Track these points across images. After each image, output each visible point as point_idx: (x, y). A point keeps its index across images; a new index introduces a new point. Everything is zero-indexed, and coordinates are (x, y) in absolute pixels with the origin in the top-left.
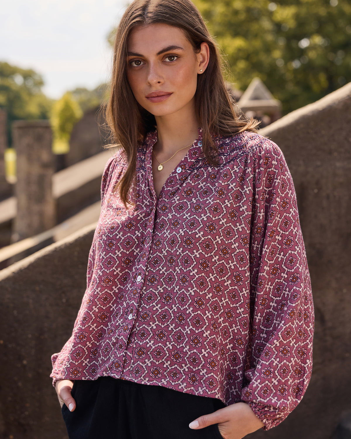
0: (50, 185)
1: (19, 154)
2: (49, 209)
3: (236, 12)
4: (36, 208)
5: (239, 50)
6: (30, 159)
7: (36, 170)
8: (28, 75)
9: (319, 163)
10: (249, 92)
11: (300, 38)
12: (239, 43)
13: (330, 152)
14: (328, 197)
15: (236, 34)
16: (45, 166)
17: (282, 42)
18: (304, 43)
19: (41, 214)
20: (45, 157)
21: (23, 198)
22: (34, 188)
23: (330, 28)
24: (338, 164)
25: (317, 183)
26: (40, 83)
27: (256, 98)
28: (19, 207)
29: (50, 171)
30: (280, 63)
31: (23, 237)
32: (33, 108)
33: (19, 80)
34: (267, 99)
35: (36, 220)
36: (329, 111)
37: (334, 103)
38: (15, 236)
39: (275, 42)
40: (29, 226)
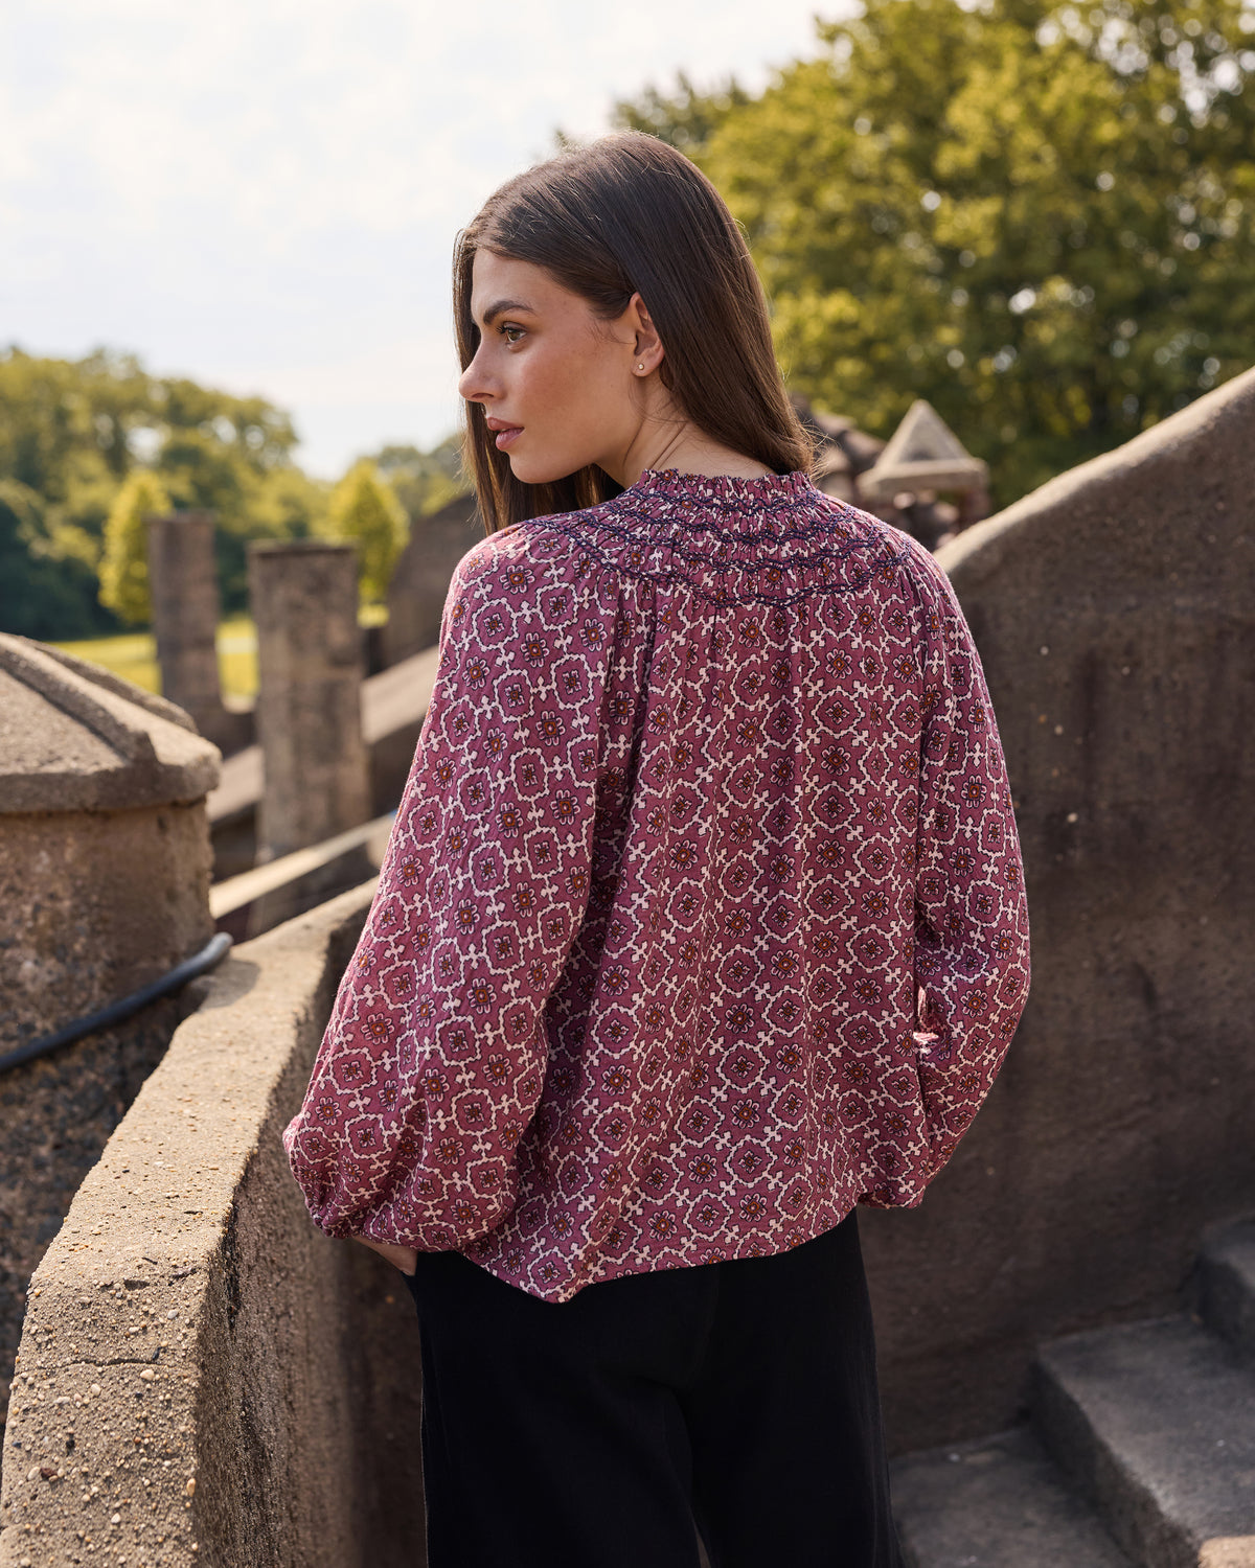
0: (357, 713)
1: (265, 630)
2: (355, 777)
3: (831, 222)
4: (318, 775)
5: (840, 326)
6: (297, 643)
7: (316, 671)
8: (249, 416)
9: (1132, 601)
10: (902, 439)
11: (1011, 288)
12: (839, 305)
13: (1160, 573)
14: (1156, 682)
15: (829, 286)
16: (338, 661)
17: (960, 299)
18: (1024, 301)
19: (333, 791)
20: (338, 636)
21: (282, 748)
22: (311, 719)
23: (1096, 259)
24: (1180, 602)
25: (1129, 650)
26: (286, 439)
27: (919, 455)
28: (269, 776)
29: (354, 674)
30: (957, 359)
31: (284, 851)
32: (267, 510)
33: (225, 430)
34: (952, 456)
35: (319, 805)
36: (1154, 470)
37: (1168, 447)
38: (264, 853)
39: (944, 300)
40: (302, 824)
